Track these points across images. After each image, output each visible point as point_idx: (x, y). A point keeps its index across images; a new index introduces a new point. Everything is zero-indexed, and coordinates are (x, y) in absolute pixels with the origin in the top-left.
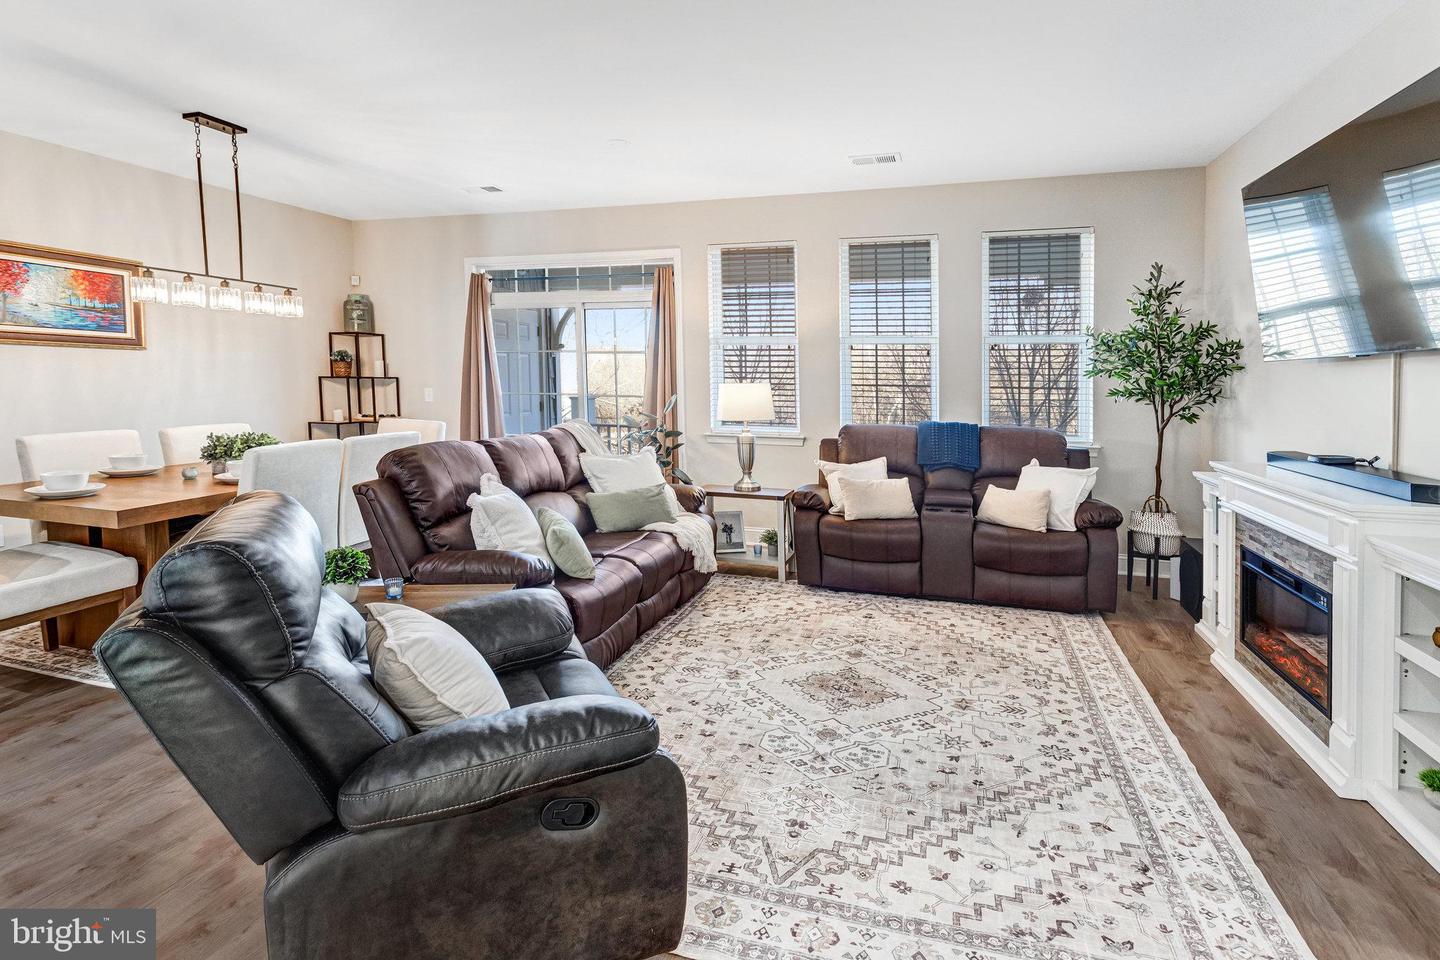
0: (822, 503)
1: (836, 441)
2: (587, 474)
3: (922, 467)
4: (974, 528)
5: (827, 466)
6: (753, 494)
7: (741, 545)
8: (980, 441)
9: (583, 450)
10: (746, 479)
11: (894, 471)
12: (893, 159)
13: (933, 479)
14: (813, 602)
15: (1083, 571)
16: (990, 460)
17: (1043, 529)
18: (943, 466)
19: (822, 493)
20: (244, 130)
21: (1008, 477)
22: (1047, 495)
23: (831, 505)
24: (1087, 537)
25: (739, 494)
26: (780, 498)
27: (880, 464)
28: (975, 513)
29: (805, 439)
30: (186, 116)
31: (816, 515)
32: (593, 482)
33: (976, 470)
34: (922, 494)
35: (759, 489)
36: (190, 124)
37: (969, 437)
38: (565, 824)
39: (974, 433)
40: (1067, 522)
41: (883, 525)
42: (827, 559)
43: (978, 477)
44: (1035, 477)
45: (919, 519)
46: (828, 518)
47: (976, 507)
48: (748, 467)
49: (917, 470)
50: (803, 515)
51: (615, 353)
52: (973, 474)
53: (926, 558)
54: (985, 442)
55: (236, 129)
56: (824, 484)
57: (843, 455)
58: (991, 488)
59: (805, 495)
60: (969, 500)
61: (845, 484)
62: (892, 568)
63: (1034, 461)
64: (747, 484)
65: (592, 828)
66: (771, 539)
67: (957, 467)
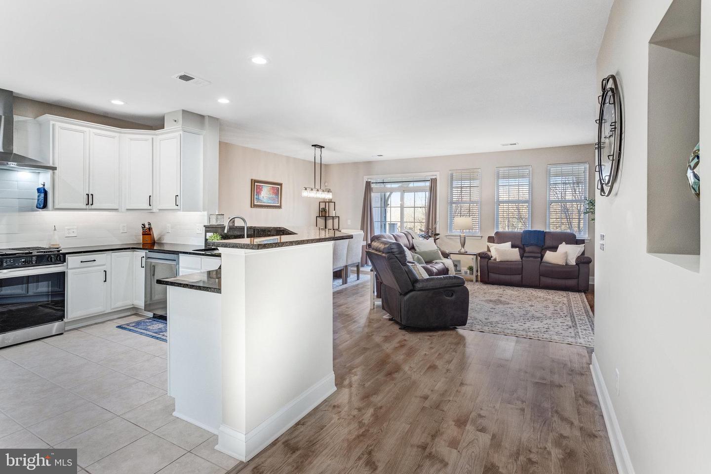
0: (489, 256)
1: (493, 237)
2: (415, 246)
3: (523, 245)
4: (540, 263)
5: (490, 244)
6: (465, 253)
7: (460, 271)
8: (545, 236)
9: (413, 238)
10: (463, 249)
11: (513, 246)
12: (516, 144)
13: (527, 249)
14: (485, 287)
15: (578, 277)
16: (548, 243)
17: (564, 264)
18: (532, 245)
19: (489, 253)
20: (324, 147)
21: (554, 248)
22: (566, 253)
23: (492, 257)
24: (579, 266)
25: (460, 253)
26: (474, 255)
27: (509, 244)
28: (542, 260)
29: (482, 237)
30: (312, 146)
31: (487, 260)
32: (416, 248)
33: (543, 246)
34: (523, 254)
35: (467, 252)
36: (313, 147)
37: (542, 235)
38: (448, 296)
39: (543, 234)
40: (573, 262)
41: (509, 263)
42: (490, 274)
43: (543, 249)
44: (563, 248)
45: (522, 261)
46: (490, 261)
47: (542, 257)
48: (463, 245)
49: (522, 246)
50: (483, 260)
51: (414, 207)
52: (542, 247)
53: (524, 273)
54: (546, 237)
55: (322, 147)
56: (489, 250)
57: (496, 241)
58: (548, 252)
59: (483, 253)
60: (540, 255)
61: (497, 250)
62: (512, 277)
63: (564, 243)
64: (463, 251)
65: (454, 297)
66: (471, 269)
67: (536, 245)
